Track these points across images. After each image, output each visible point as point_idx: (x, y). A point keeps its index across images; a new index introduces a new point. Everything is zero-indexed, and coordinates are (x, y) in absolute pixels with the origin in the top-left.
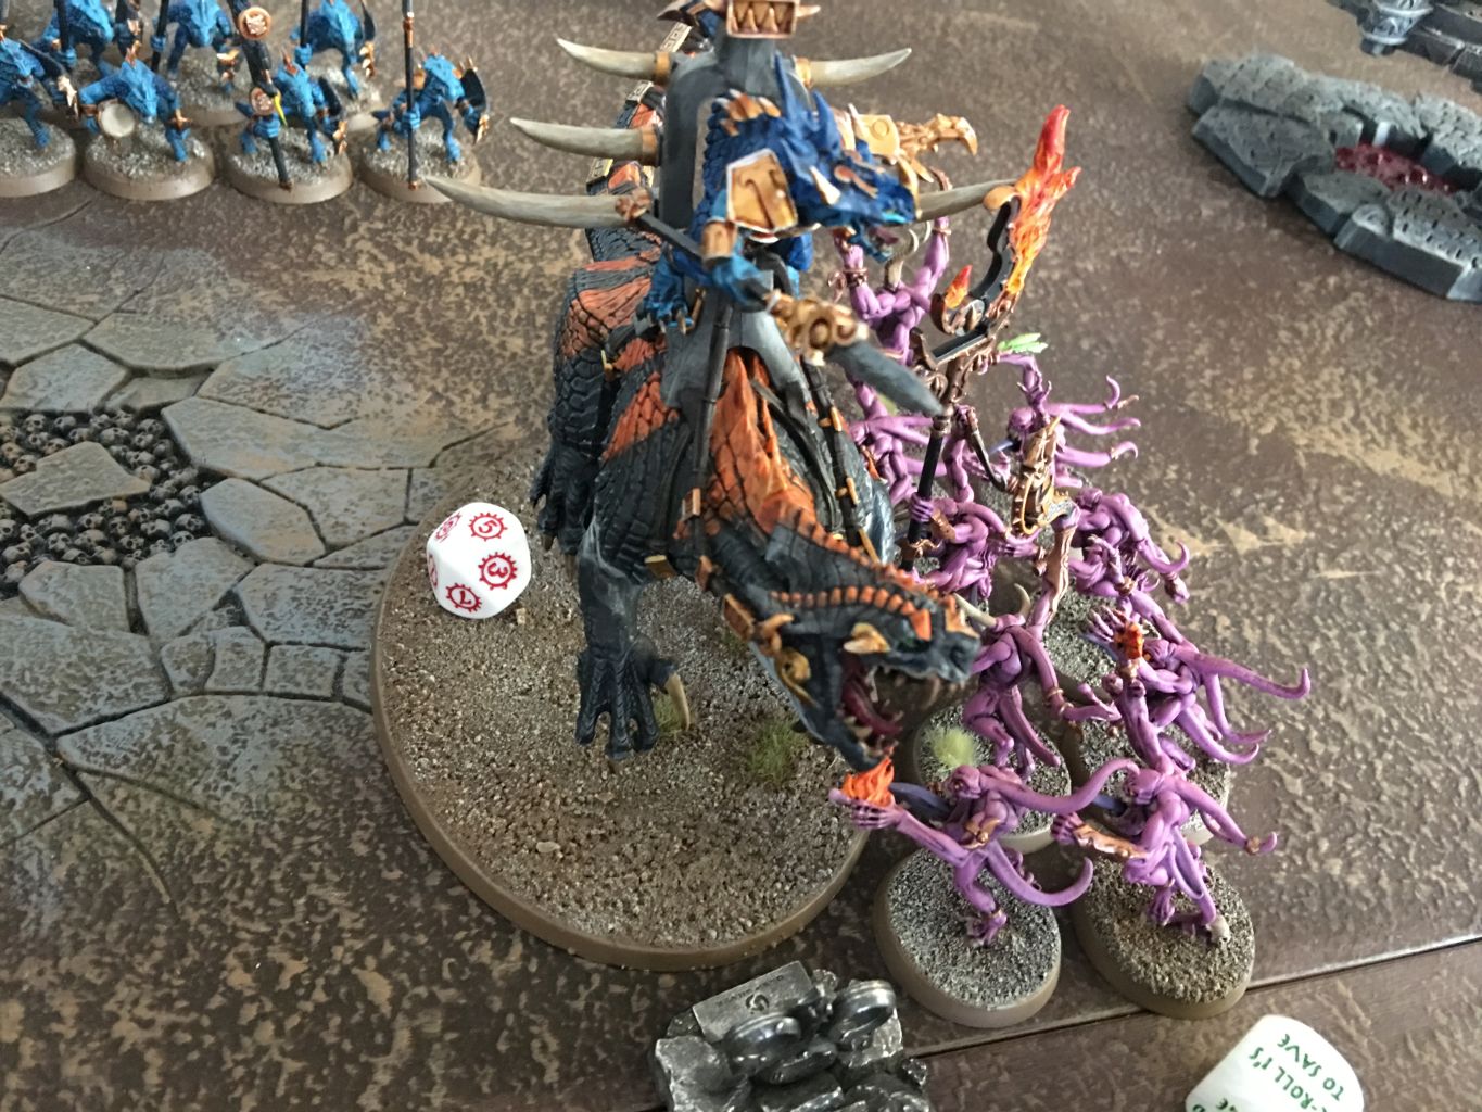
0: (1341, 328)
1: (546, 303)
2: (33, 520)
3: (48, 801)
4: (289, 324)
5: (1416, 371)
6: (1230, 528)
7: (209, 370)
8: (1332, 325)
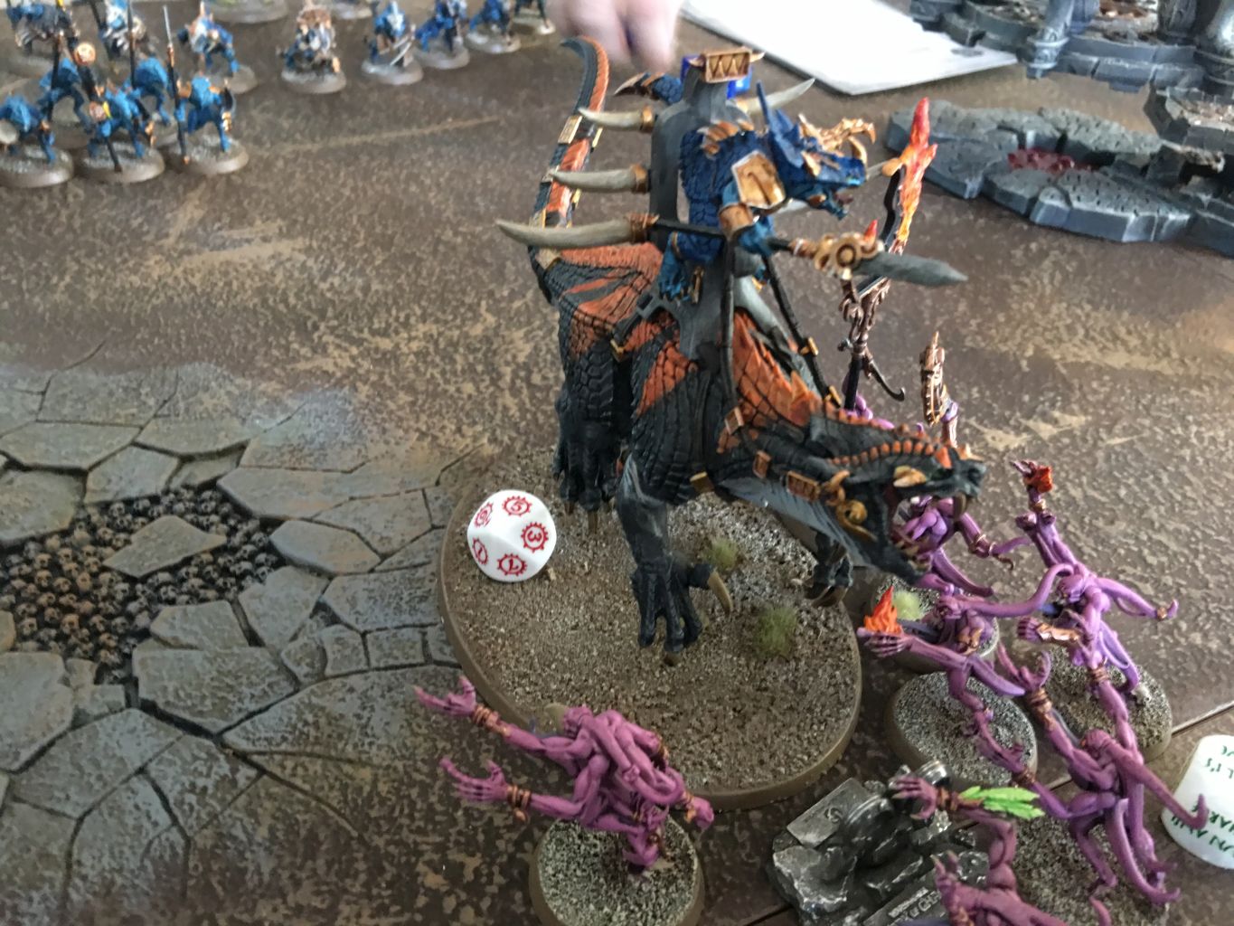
0: (1052, 277)
1: (480, 355)
2: (144, 580)
3: (234, 782)
4: (293, 404)
5: (1116, 295)
6: (1031, 423)
7: (241, 447)
8: (1045, 278)
